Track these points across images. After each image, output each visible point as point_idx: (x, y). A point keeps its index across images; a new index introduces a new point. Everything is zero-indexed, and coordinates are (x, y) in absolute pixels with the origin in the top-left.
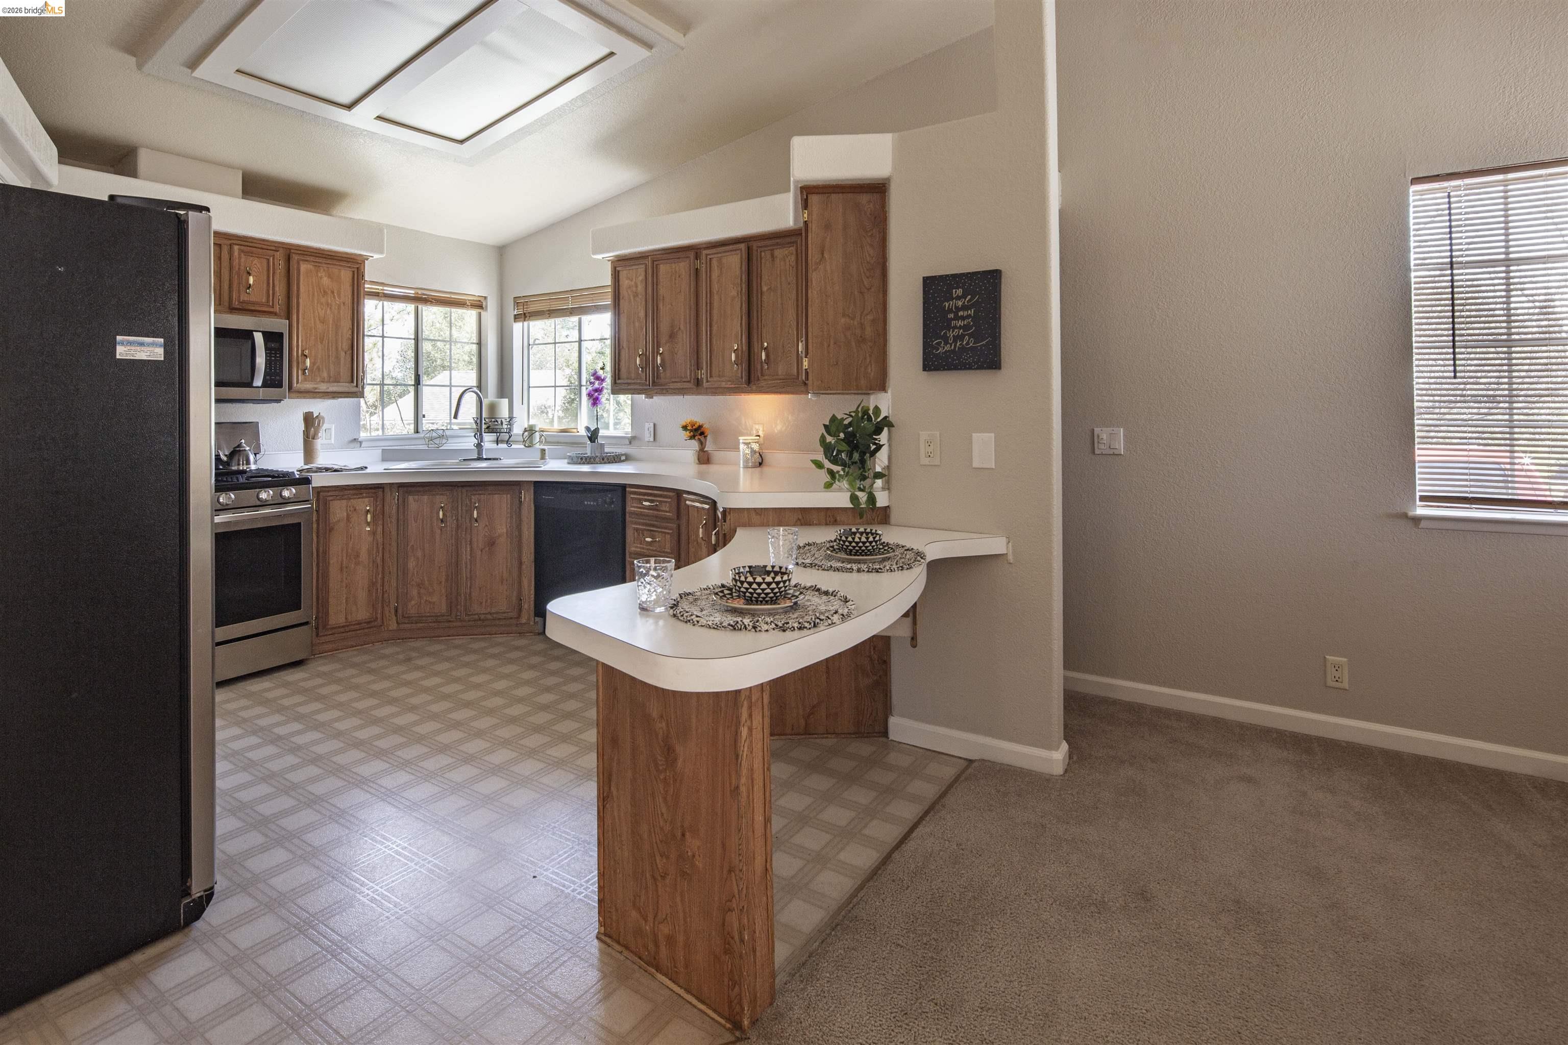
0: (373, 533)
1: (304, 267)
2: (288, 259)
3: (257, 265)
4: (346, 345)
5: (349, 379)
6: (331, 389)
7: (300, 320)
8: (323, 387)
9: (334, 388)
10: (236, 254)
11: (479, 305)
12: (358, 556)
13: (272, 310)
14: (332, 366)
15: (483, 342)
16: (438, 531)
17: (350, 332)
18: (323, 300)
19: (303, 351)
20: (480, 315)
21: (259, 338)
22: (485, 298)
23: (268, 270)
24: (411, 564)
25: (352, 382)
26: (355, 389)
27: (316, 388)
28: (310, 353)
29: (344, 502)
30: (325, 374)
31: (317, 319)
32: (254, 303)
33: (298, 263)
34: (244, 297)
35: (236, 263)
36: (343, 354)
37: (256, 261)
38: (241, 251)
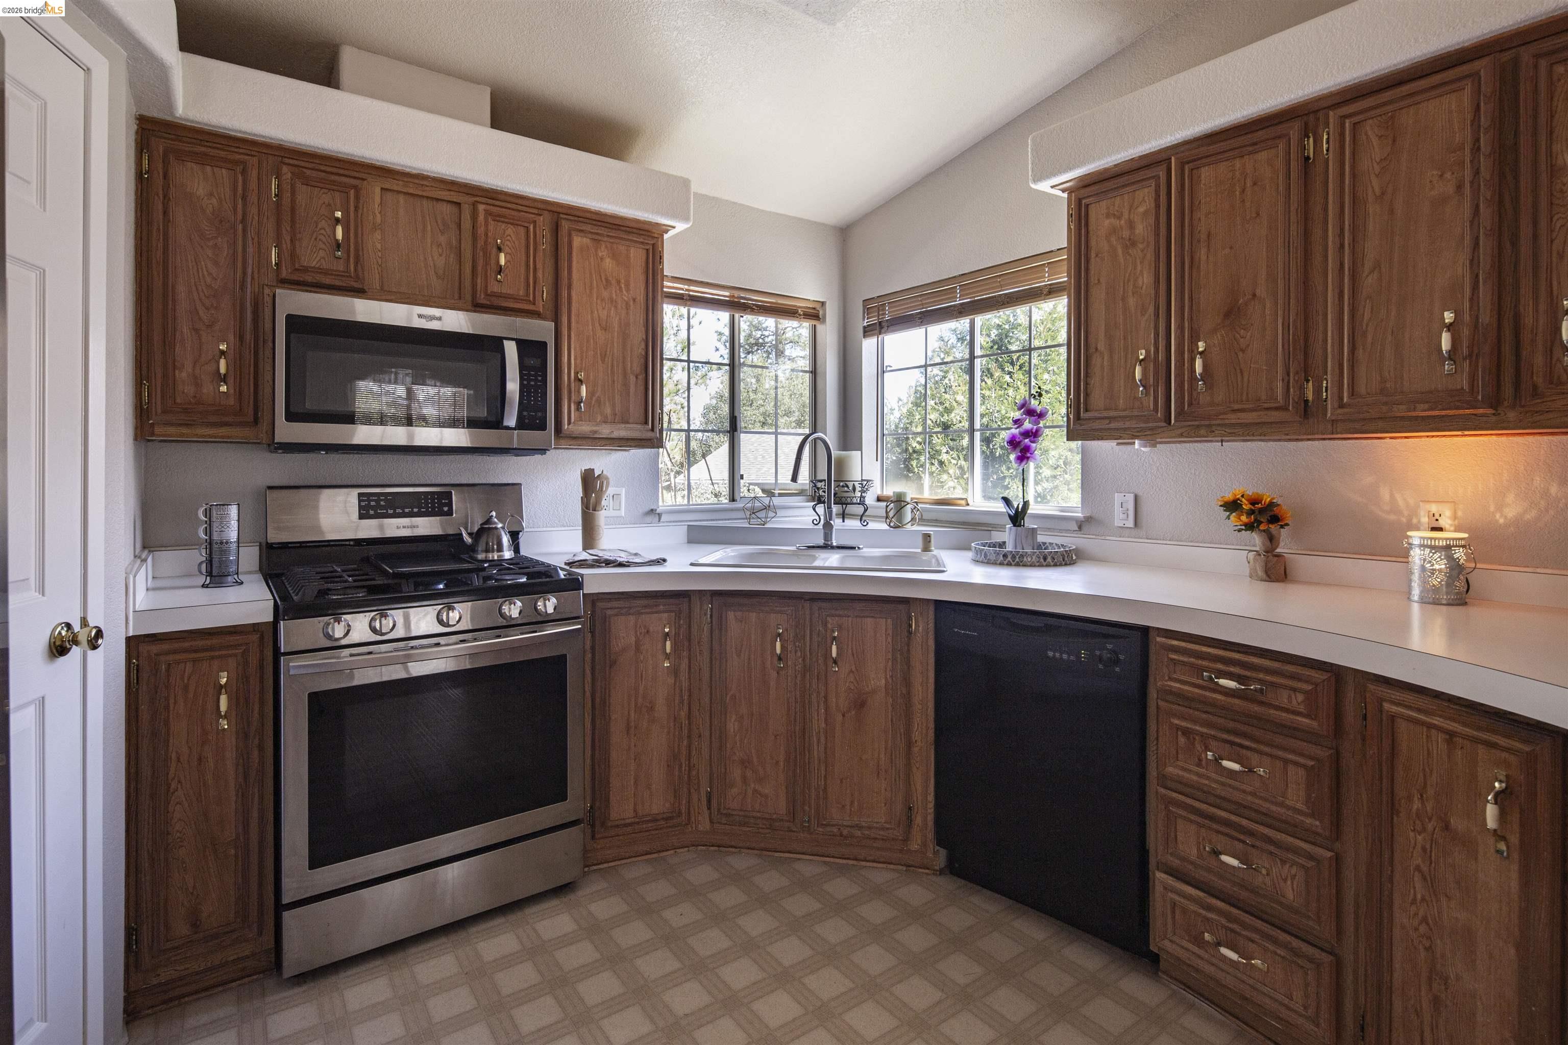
0: (675, 671)
1: (578, 241)
2: (556, 229)
3: (511, 236)
4: (637, 367)
5: (642, 419)
6: (616, 434)
7: (573, 324)
8: (605, 431)
9: (621, 432)
10: (481, 217)
11: (814, 315)
12: (651, 709)
13: (531, 307)
14: (617, 397)
15: (819, 370)
16: (774, 674)
17: (643, 345)
18: (605, 294)
19: (576, 373)
20: (814, 330)
21: (511, 349)
22: (823, 304)
23: (527, 247)
24: (732, 726)
25: (646, 423)
26: (650, 435)
27: (595, 432)
28: (587, 376)
29: (632, 619)
30: (608, 411)
31: (597, 325)
32: (507, 297)
33: (570, 235)
34: (494, 288)
35: (481, 230)
36: (632, 379)
37: (510, 230)
38: (488, 213)
